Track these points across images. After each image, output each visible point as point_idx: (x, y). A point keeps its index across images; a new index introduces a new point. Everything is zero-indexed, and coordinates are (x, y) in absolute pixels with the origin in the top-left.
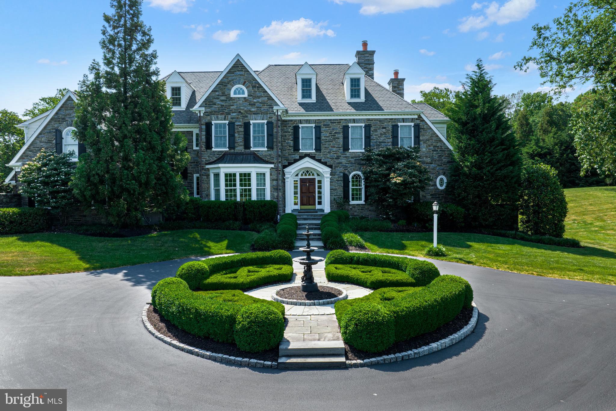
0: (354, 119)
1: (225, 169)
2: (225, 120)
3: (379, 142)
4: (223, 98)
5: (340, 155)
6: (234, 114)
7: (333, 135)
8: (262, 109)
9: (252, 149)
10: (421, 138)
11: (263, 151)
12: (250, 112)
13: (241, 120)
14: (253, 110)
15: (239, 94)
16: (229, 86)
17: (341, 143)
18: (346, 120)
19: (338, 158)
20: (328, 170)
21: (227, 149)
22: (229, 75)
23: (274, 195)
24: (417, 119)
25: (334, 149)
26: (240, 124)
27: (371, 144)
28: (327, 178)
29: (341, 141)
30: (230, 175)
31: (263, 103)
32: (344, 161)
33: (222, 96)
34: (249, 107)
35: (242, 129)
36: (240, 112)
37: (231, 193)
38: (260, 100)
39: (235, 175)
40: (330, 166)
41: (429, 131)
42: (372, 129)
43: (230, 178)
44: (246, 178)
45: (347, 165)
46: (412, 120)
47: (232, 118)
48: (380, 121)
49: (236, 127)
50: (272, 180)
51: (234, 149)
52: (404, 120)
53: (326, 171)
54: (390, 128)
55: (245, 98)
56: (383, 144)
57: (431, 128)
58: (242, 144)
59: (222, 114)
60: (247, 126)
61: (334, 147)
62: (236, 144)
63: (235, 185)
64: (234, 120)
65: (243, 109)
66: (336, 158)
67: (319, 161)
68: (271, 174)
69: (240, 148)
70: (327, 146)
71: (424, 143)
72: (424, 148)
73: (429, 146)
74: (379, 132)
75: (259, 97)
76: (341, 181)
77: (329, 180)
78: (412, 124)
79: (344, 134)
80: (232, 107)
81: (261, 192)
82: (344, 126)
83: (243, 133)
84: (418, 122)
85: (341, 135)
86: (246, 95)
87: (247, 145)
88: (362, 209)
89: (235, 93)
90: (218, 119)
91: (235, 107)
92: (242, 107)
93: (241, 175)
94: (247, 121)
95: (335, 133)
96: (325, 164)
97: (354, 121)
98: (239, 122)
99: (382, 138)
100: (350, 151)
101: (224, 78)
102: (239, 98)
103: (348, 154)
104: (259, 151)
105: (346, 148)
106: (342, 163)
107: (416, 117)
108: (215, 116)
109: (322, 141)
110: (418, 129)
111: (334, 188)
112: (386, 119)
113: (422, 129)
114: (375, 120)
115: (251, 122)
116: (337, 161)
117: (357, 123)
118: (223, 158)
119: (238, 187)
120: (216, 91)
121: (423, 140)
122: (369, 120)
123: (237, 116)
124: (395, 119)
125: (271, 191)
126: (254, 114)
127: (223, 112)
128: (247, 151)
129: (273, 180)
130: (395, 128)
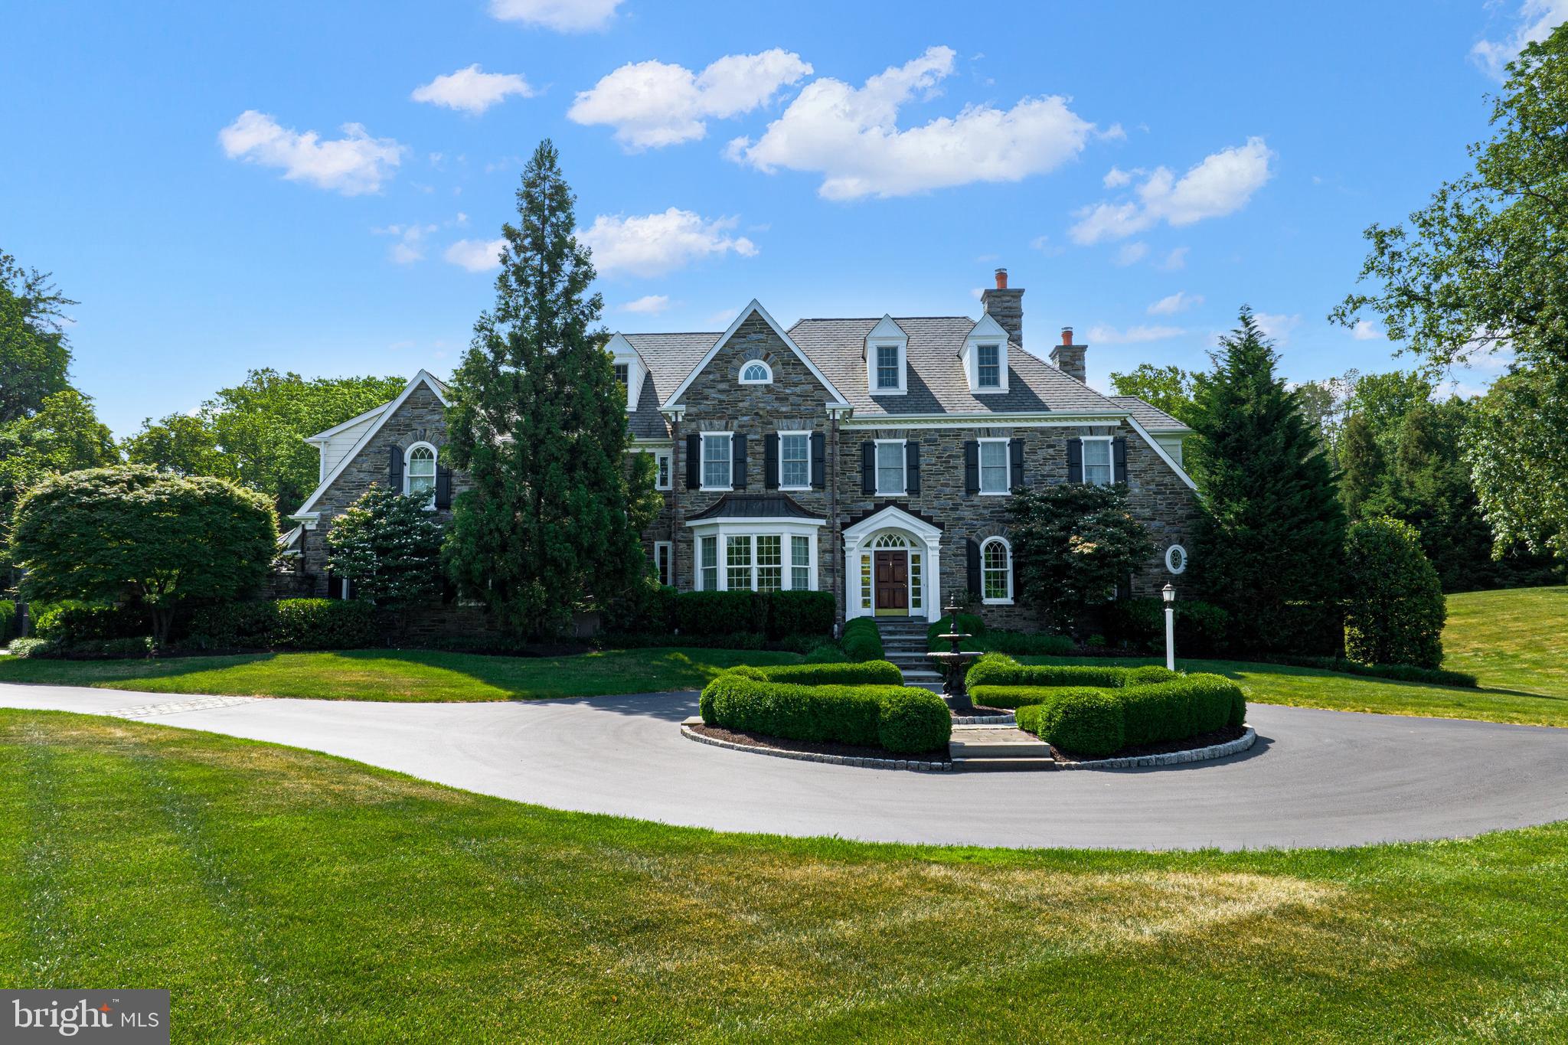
0: (988, 429)
1: (727, 529)
2: (726, 429)
3: (1042, 475)
4: (723, 386)
5: (959, 501)
6: (745, 418)
7: (945, 462)
8: (802, 408)
9: (781, 489)
10: (1129, 467)
11: (803, 492)
12: (777, 414)
13: (760, 430)
14: (784, 409)
15: (755, 377)
16: (735, 362)
17: (963, 478)
18: (970, 430)
19: (955, 508)
20: (936, 532)
21: (731, 489)
22: (736, 340)
23: (826, 582)
24: (1119, 428)
25: (948, 490)
26: (757, 437)
27: (1025, 479)
28: (932, 549)
29: (961, 473)
30: (739, 539)
31: (804, 396)
32: (967, 514)
33: (721, 381)
34: (776, 405)
35: (761, 449)
36: (757, 414)
37: (738, 576)
38: (798, 390)
39: (747, 540)
40: (940, 526)
41: (1145, 452)
42: (1026, 449)
43: (738, 546)
44: (770, 548)
45: (975, 522)
46: (1110, 430)
47: (740, 426)
48: (1043, 431)
49: (749, 444)
50: (822, 552)
51: (745, 489)
52: (1091, 431)
53: (931, 536)
54: (1064, 446)
55: (767, 386)
56: (1049, 480)
57: (1149, 447)
58: (761, 477)
59: (720, 418)
60: (771, 441)
61: (946, 485)
62: (748, 479)
63: (748, 561)
64: (744, 431)
65: (764, 408)
66: (951, 509)
67: (916, 514)
68: (820, 540)
69: (756, 487)
70: (931, 483)
71: (1136, 476)
72: (1135, 488)
73: (1148, 483)
74: (1042, 454)
75: (796, 385)
76: (963, 555)
77: (937, 553)
78: (1111, 438)
79: (967, 460)
80: (741, 404)
81: (800, 575)
82: (967, 444)
83: (763, 456)
84: (1122, 433)
85: (962, 461)
86: (770, 380)
87: (771, 482)
88: (1007, 616)
89: (747, 377)
90: (712, 428)
91: (746, 404)
92: (761, 405)
93: (760, 539)
94: (771, 432)
95: (950, 456)
96: (928, 520)
97: (988, 432)
98: (756, 433)
99: (1047, 468)
100: (981, 493)
101: (725, 346)
102: (755, 386)
103: (976, 500)
104: (795, 492)
105: (972, 488)
106: (963, 519)
107: (1118, 423)
108: (707, 422)
109: (922, 473)
110: (1122, 448)
111: (948, 570)
112: (1056, 428)
113: (1131, 447)
114: (1033, 430)
115: (781, 433)
116: (954, 515)
117: (995, 436)
118: (722, 506)
119: (754, 565)
120: (710, 373)
121: (1133, 470)
122: (1018, 430)
123: (751, 423)
124: (1074, 428)
125: (820, 575)
126: (786, 417)
127: (723, 414)
128: (771, 492)
129: (825, 551)
130: (1075, 446)
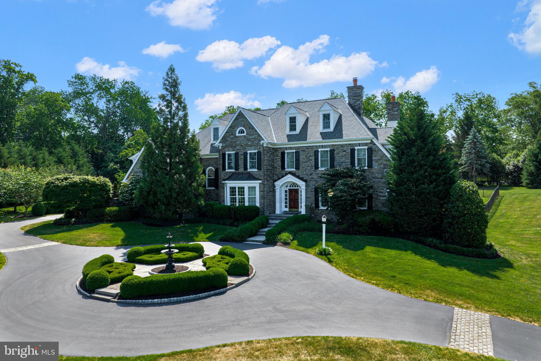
0: (322, 145)
1: (230, 184)
2: (233, 151)
3: (341, 162)
4: (232, 137)
5: (312, 172)
6: (238, 147)
7: (308, 158)
8: (254, 143)
9: (248, 170)
10: (374, 158)
11: (255, 171)
12: (247, 145)
13: (242, 151)
14: (249, 143)
15: (241, 133)
16: (235, 128)
17: (314, 163)
18: (316, 146)
19: (311, 175)
20: (304, 183)
21: (233, 171)
22: (235, 121)
23: (261, 202)
24: (370, 143)
25: (309, 168)
26: (241, 153)
27: (335, 164)
28: (303, 189)
29: (313, 162)
30: (233, 188)
31: (255, 139)
32: (315, 176)
33: (232, 135)
34: (247, 142)
35: (243, 157)
36: (241, 145)
37: (233, 200)
38: (253, 137)
39: (235, 188)
40: (305, 181)
41: (380, 152)
42: (335, 152)
43: (233, 190)
44: (242, 190)
45: (318, 180)
46: (366, 144)
47: (237, 150)
48: (342, 146)
49: (239, 155)
51: (238, 170)
52: (359, 145)
53: (302, 184)
54: (349, 151)
55: (244, 136)
56: (344, 164)
57: (381, 150)
58: (243, 166)
59: (231, 147)
60: (245, 154)
61: (308, 166)
62: (239, 167)
63: (235, 195)
64: (238, 151)
65: (243, 143)
66: (310, 175)
67: (298, 177)
68: (260, 188)
69: (241, 170)
70: (303, 166)
71: (376, 162)
72: (376, 166)
73: (380, 165)
74: (340, 154)
75: (252, 135)
76: (313, 191)
78: (366, 147)
79: (315, 157)
80: (237, 142)
81: (252, 199)
82: (315, 151)
83: (243, 160)
84: (371, 145)
85: (314, 157)
86: (245, 134)
87: (246, 168)
88: (328, 213)
89: (239, 133)
90: (229, 151)
91: (238, 142)
92: (242, 142)
93: (239, 188)
94: (245, 151)
95: (309, 156)
96: (302, 179)
97: (322, 147)
98: (241, 152)
99: (343, 159)
100: (320, 169)
101: (232, 123)
102: (241, 136)
103: (318, 172)
104: (252, 171)
105: (317, 167)
106: (314, 178)
107: (370, 141)
108: (228, 149)
109: (300, 162)
110: (370, 151)
111: (309, 196)
112: (346, 144)
113: (374, 151)
114: (339, 145)
115: (248, 152)
116: (311, 177)
117: (325, 148)
118: (232, 177)
119: (237, 196)
120: (228, 132)
121: (375, 160)
122: (333, 145)
123: (240, 148)
124: (353, 144)
125: (260, 199)
126: (250, 146)
127: (232, 146)
128: (245, 171)
129: (261, 191)
130: (353, 151)
